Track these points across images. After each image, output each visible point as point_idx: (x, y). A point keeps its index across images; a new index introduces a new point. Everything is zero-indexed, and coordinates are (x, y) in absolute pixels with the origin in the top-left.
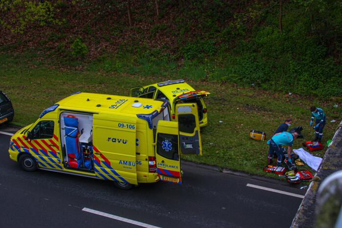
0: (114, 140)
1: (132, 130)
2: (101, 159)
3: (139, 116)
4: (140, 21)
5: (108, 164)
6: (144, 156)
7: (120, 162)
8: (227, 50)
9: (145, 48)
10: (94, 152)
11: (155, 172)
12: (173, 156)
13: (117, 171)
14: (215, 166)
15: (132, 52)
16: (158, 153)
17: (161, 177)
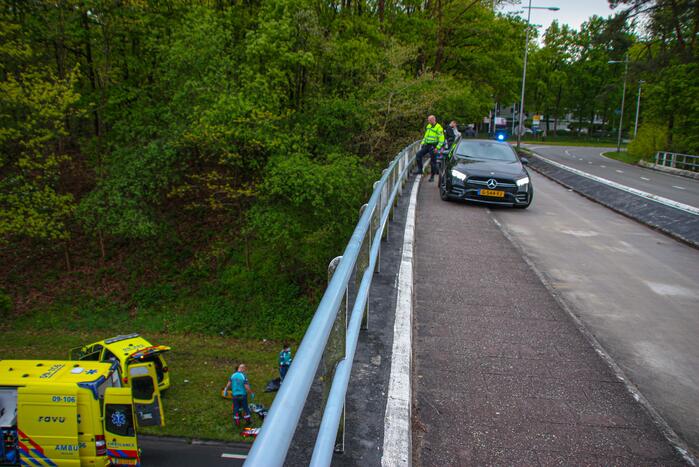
0: (48, 419)
1: (71, 403)
2: (30, 447)
3: (81, 385)
4: (82, 264)
5: (39, 451)
6: (89, 435)
7: (57, 448)
8: (189, 295)
9: (88, 298)
10: (20, 438)
11: (104, 454)
12: (126, 430)
13: (53, 460)
14: (181, 437)
15: (72, 302)
16: (107, 430)
17: (113, 460)
